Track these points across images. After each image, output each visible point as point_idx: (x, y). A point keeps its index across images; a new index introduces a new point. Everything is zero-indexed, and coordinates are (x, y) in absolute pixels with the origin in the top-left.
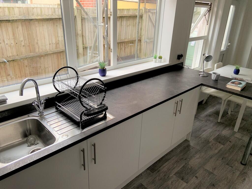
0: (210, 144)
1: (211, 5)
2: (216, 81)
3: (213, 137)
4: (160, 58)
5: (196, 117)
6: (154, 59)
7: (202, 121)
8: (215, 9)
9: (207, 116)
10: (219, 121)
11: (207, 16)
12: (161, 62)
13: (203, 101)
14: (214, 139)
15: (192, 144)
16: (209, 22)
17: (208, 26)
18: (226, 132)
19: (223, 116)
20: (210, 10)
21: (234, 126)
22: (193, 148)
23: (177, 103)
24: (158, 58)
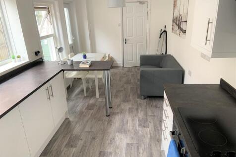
0: (84, 113)
1: (48, 9)
2: (72, 65)
3: (84, 108)
4: (19, 57)
5: (68, 99)
6: (13, 60)
7: (74, 100)
8: (53, 12)
9: (76, 95)
10: (85, 95)
11: (48, 17)
12: (21, 61)
13: (69, 86)
14: (85, 109)
15: (71, 119)
16: (52, 23)
17: (52, 26)
18: (92, 101)
19: (87, 92)
20: (49, 12)
21: (95, 95)
22: (73, 121)
23: (48, 89)
24: (16, 58)
